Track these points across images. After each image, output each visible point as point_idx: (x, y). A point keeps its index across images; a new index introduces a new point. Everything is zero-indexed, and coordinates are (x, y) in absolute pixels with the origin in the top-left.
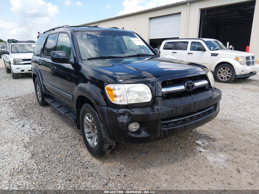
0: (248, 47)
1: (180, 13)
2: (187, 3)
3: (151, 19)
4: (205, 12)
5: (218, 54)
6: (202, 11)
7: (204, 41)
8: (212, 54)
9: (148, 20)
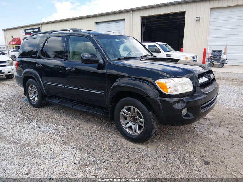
0: (182, 49)
1: (124, 20)
2: (130, 11)
3: (97, 23)
4: (145, 20)
5: (171, 55)
6: (143, 19)
7: (158, 44)
8: (166, 55)
9: (94, 24)
